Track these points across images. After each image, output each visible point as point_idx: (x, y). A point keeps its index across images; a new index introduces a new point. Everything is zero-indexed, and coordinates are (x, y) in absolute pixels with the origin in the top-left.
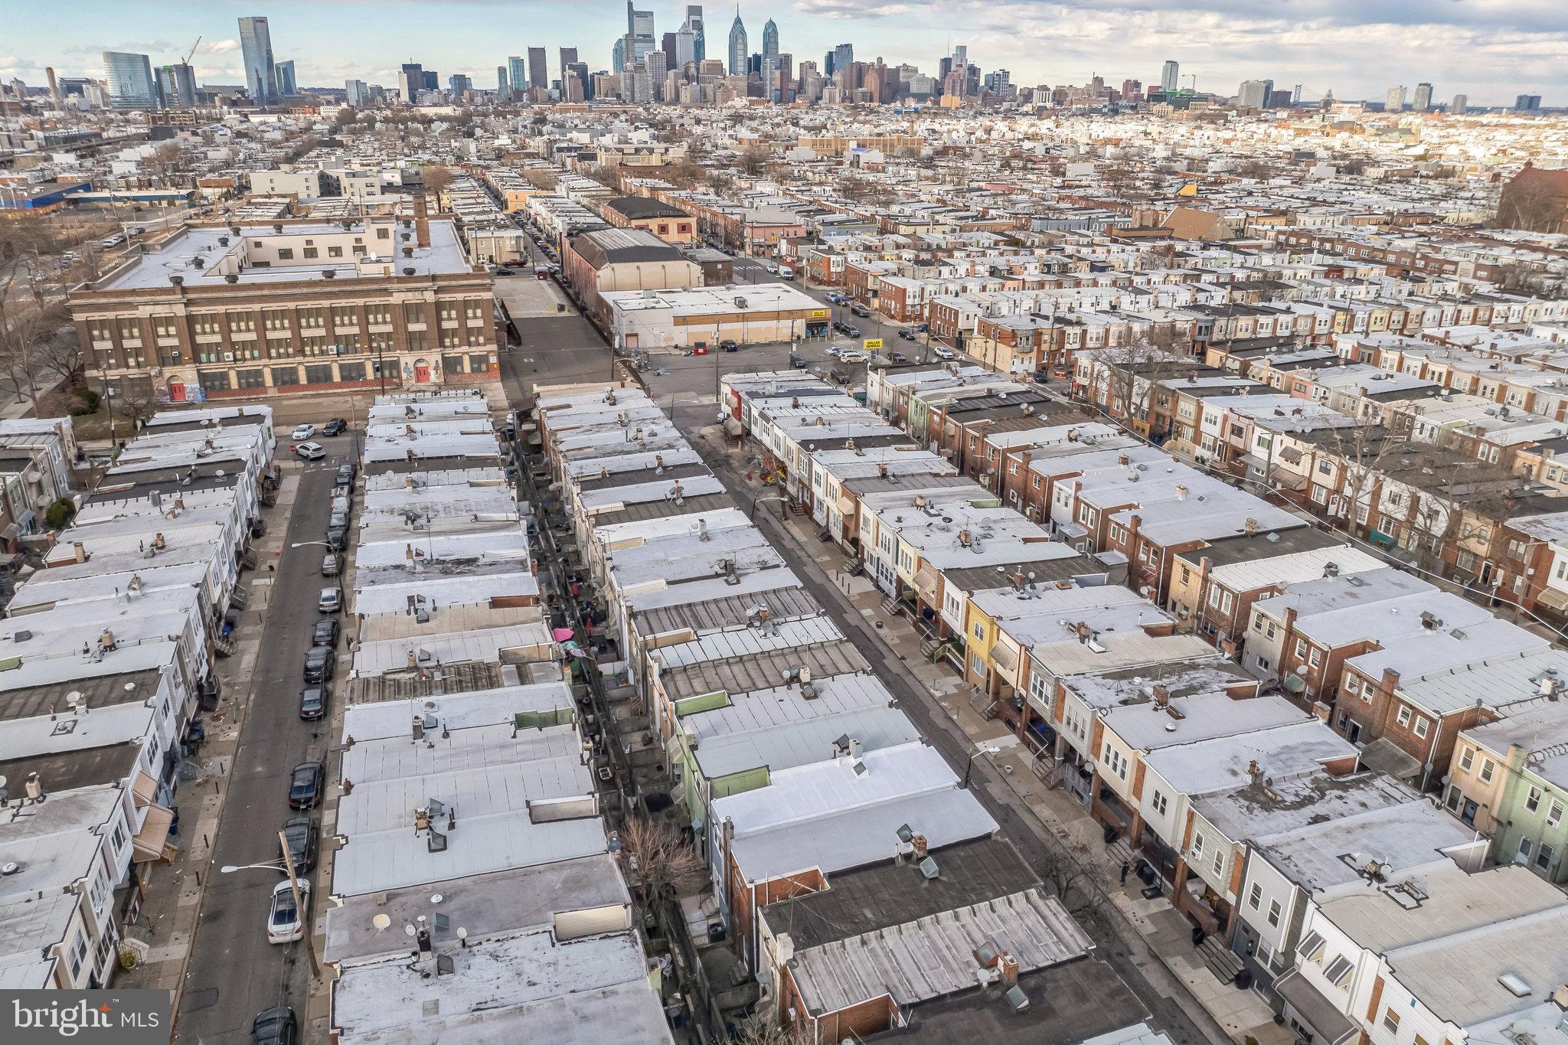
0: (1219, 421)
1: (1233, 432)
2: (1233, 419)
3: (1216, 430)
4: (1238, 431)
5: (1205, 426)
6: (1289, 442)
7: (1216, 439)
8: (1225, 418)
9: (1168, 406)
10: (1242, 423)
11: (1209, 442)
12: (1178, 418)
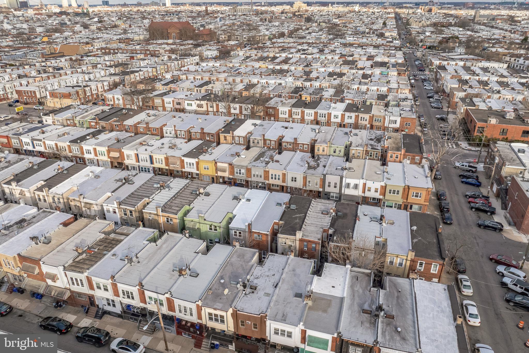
0: (171, 102)
1: (177, 104)
2: (176, 101)
3: (171, 105)
4: (179, 104)
5: (166, 105)
6: (198, 102)
7: (171, 108)
8: (173, 101)
9: (151, 102)
10: (180, 101)
11: (169, 109)
12: (155, 105)
